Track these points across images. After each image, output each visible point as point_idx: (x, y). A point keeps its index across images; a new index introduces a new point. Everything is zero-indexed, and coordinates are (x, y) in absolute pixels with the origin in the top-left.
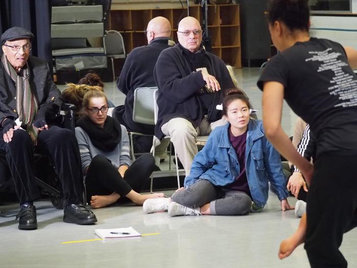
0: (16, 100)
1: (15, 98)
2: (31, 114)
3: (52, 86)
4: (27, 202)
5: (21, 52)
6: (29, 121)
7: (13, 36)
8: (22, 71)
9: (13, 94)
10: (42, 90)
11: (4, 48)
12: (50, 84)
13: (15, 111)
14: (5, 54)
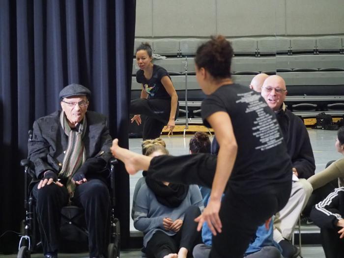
0: (64, 154)
1: (65, 152)
2: (75, 167)
3: (106, 141)
4: (49, 253)
5: (77, 108)
6: (71, 174)
7: (69, 93)
8: (78, 126)
9: (64, 148)
10: (94, 144)
11: (63, 104)
12: (105, 139)
13: (60, 164)
14: (64, 110)
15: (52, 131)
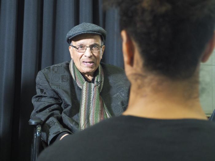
15: (63, 81)
